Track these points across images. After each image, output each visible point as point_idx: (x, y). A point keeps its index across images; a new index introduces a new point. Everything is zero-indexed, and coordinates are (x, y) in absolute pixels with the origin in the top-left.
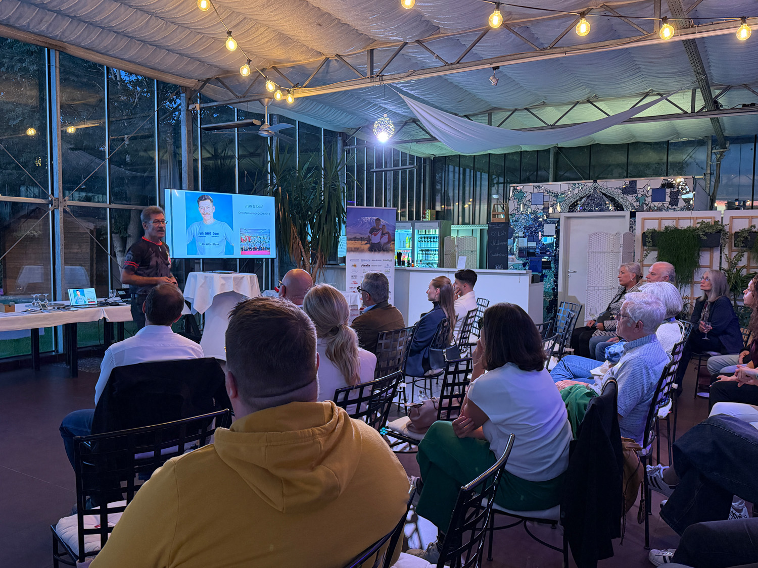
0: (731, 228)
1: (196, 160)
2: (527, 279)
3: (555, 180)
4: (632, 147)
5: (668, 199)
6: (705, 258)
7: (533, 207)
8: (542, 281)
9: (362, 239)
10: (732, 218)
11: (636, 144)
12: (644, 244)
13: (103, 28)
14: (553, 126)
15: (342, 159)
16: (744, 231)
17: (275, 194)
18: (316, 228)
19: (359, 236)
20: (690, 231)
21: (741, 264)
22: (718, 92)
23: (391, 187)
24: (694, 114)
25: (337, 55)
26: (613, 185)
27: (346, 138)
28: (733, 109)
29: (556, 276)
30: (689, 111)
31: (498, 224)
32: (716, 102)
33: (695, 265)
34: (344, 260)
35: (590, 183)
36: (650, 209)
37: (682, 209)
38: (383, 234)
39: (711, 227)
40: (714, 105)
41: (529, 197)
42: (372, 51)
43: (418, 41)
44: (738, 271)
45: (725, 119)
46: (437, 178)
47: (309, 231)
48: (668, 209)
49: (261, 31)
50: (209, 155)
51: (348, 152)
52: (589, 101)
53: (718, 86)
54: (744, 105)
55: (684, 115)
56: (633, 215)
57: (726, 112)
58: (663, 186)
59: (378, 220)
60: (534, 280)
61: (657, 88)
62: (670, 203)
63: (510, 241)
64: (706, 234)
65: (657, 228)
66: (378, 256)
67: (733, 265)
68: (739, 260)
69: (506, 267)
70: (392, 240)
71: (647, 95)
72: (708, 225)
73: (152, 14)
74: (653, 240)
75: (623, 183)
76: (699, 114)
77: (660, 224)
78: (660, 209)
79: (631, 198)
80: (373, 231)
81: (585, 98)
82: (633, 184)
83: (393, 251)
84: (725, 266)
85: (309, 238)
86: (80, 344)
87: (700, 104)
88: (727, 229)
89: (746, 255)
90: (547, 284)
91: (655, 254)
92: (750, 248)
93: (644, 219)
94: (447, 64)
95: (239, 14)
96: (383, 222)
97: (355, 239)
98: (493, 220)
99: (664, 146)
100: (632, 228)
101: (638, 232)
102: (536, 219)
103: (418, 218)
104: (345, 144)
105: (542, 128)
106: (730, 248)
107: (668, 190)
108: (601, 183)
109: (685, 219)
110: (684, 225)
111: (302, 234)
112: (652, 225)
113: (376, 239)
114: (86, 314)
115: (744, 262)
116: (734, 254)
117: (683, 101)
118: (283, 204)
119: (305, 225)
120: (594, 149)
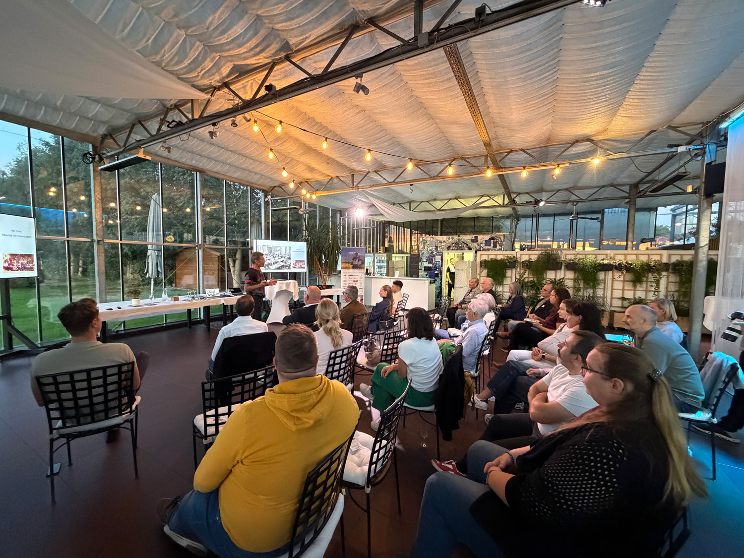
0: (520, 259)
1: (269, 223)
2: (427, 282)
3: (441, 235)
4: (476, 219)
5: (492, 245)
6: (509, 273)
7: (431, 248)
8: (434, 283)
9: (349, 263)
10: (521, 255)
11: (478, 217)
12: (481, 266)
13: (223, 163)
14: (439, 210)
15: (340, 223)
16: (526, 261)
17: (306, 241)
18: (327, 257)
19: (347, 261)
20: (502, 260)
21: (525, 276)
22: (515, 195)
23: (363, 236)
24: (504, 206)
25: (337, 176)
26: (467, 238)
27: (342, 212)
28: (522, 204)
29: (441, 280)
30: (502, 204)
31: (414, 255)
32: (514, 200)
33: (504, 276)
34: (340, 272)
35: (456, 237)
36: (484, 250)
37: (498, 250)
38: (359, 260)
39: (511, 259)
40: (513, 202)
41: (429, 243)
42: (353, 175)
43: (375, 171)
44: (524, 280)
45: (519, 208)
46: (386, 231)
47: (323, 258)
48: (492, 250)
49: (300, 165)
50: (275, 220)
51: (343, 219)
52: (456, 199)
53: (515, 193)
54: (527, 202)
55: (500, 206)
56: (476, 252)
57: (518, 205)
58: (490, 239)
59: (356, 253)
60: (431, 283)
61: (487, 193)
62: (493, 247)
63: (420, 263)
64: (509, 262)
65: (487, 259)
66: (356, 271)
67: (521, 276)
68: (524, 273)
69: (418, 276)
70: (363, 263)
71: (482, 196)
72: (510, 258)
73: (247, 157)
74: (485, 264)
75: (472, 237)
76: (507, 206)
77: (488, 257)
78: (488, 250)
79: (475, 244)
80: (354, 259)
81: (454, 197)
82: (476, 237)
83: (364, 268)
84: (518, 277)
85: (323, 262)
86: (211, 314)
87: (507, 201)
88: (519, 260)
89: (527, 271)
90: (438, 283)
91: (485, 271)
92: (529, 269)
93: (481, 255)
94: (389, 182)
95: (289, 158)
96: (359, 254)
97: (346, 263)
98: (412, 253)
99: (491, 219)
100: (476, 260)
101: (478, 261)
102: (432, 253)
103: (377, 251)
104: (341, 215)
105: (434, 211)
106: (520, 268)
107: (492, 241)
108: (462, 237)
109: (500, 255)
110: (499, 258)
111: (320, 260)
112: (485, 258)
113: (356, 263)
114: (214, 301)
115: (526, 275)
116: (522, 271)
117: (499, 200)
118: (310, 245)
119: (321, 256)
120: (459, 219)
